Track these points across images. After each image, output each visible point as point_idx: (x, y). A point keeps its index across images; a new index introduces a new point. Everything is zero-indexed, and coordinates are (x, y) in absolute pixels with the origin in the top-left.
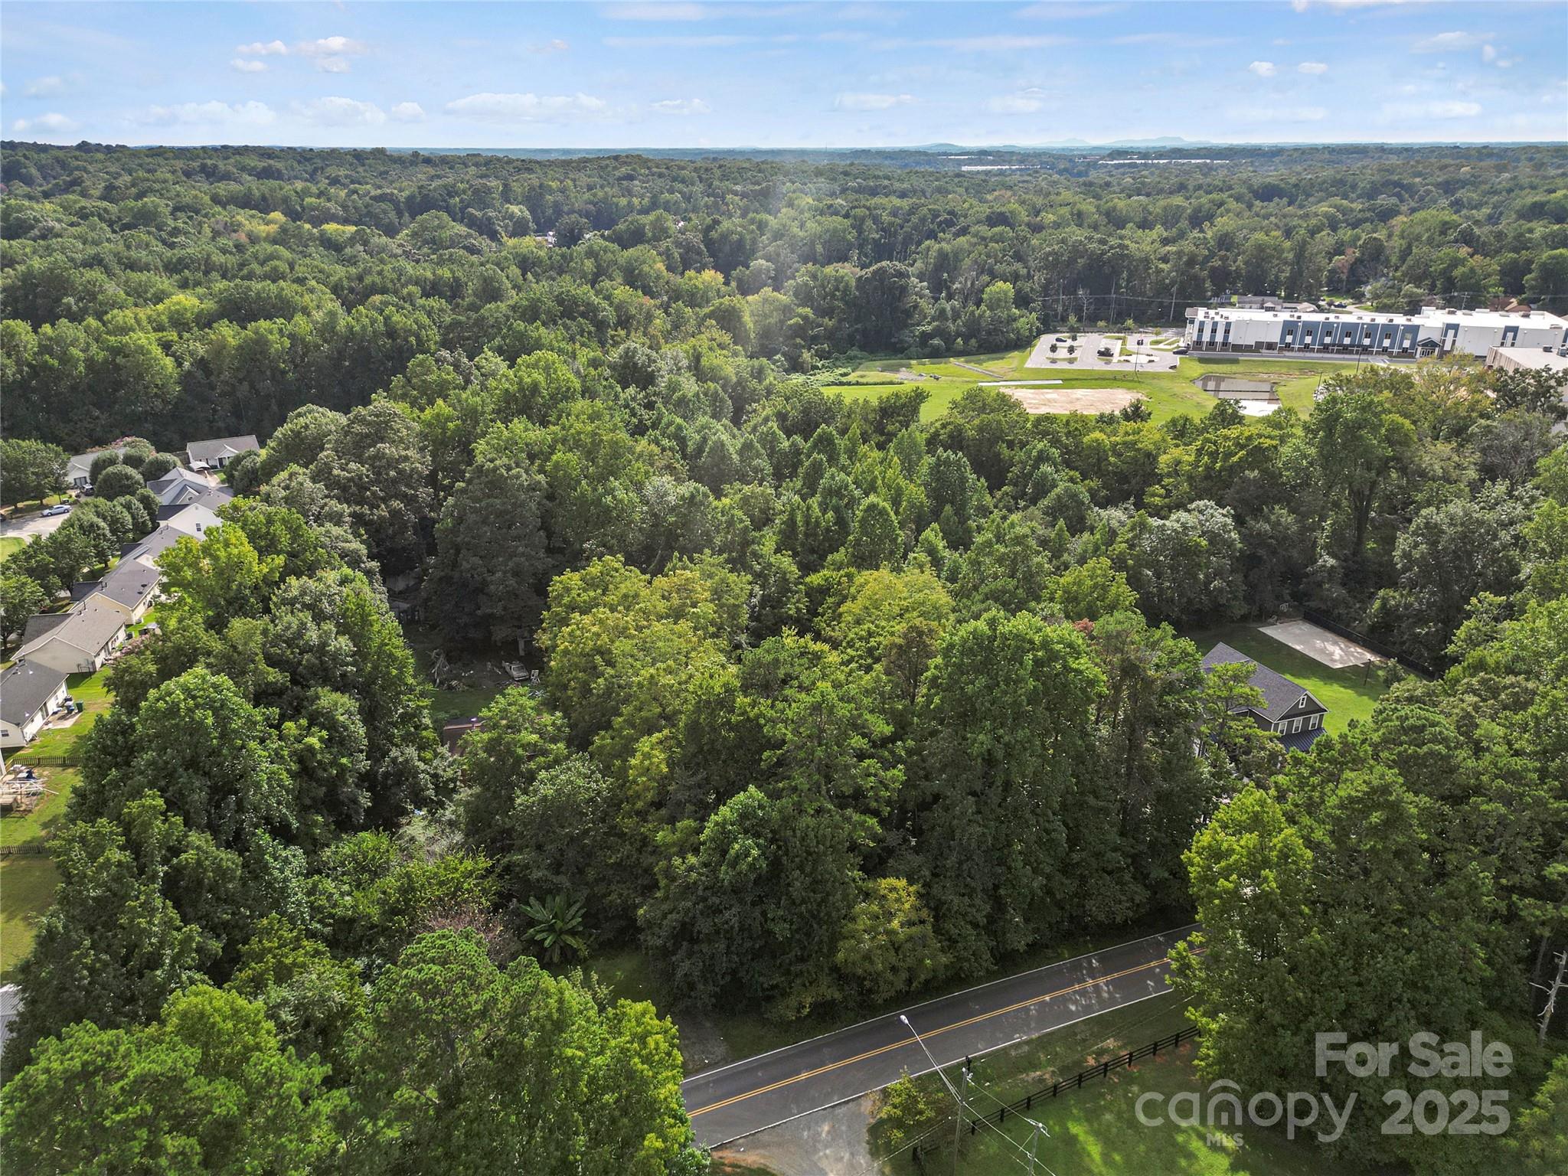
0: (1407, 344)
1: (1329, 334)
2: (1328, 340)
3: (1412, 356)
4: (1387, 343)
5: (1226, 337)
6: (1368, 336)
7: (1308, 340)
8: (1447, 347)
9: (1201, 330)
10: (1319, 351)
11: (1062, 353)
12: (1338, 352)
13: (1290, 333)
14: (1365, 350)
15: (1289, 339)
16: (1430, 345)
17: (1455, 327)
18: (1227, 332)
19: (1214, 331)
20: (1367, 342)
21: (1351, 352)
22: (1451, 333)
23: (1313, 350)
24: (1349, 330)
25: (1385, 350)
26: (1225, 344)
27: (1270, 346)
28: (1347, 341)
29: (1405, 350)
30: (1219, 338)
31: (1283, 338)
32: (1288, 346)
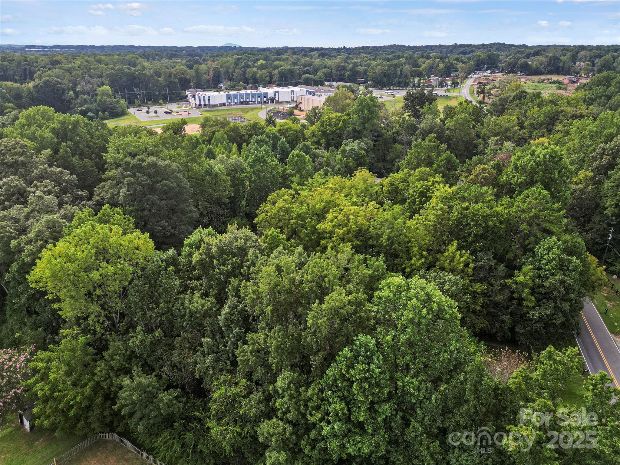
0: (265, 99)
1: (242, 98)
2: (242, 100)
3: (268, 103)
4: (259, 100)
5: (209, 102)
6: (253, 98)
7: (236, 101)
8: (277, 99)
9: (200, 100)
10: (240, 105)
11: (152, 114)
12: (246, 104)
13: (229, 99)
14: (254, 103)
15: (229, 101)
16: (272, 99)
17: (277, 92)
18: (209, 100)
19: (204, 100)
20: (253, 100)
21: (250, 104)
22: (277, 94)
23: (238, 104)
24: (247, 96)
25: (259, 102)
26: (209, 105)
27: (224, 104)
28: (248, 100)
29: (265, 102)
30: (207, 103)
31: (227, 101)
32: (230, 103)
